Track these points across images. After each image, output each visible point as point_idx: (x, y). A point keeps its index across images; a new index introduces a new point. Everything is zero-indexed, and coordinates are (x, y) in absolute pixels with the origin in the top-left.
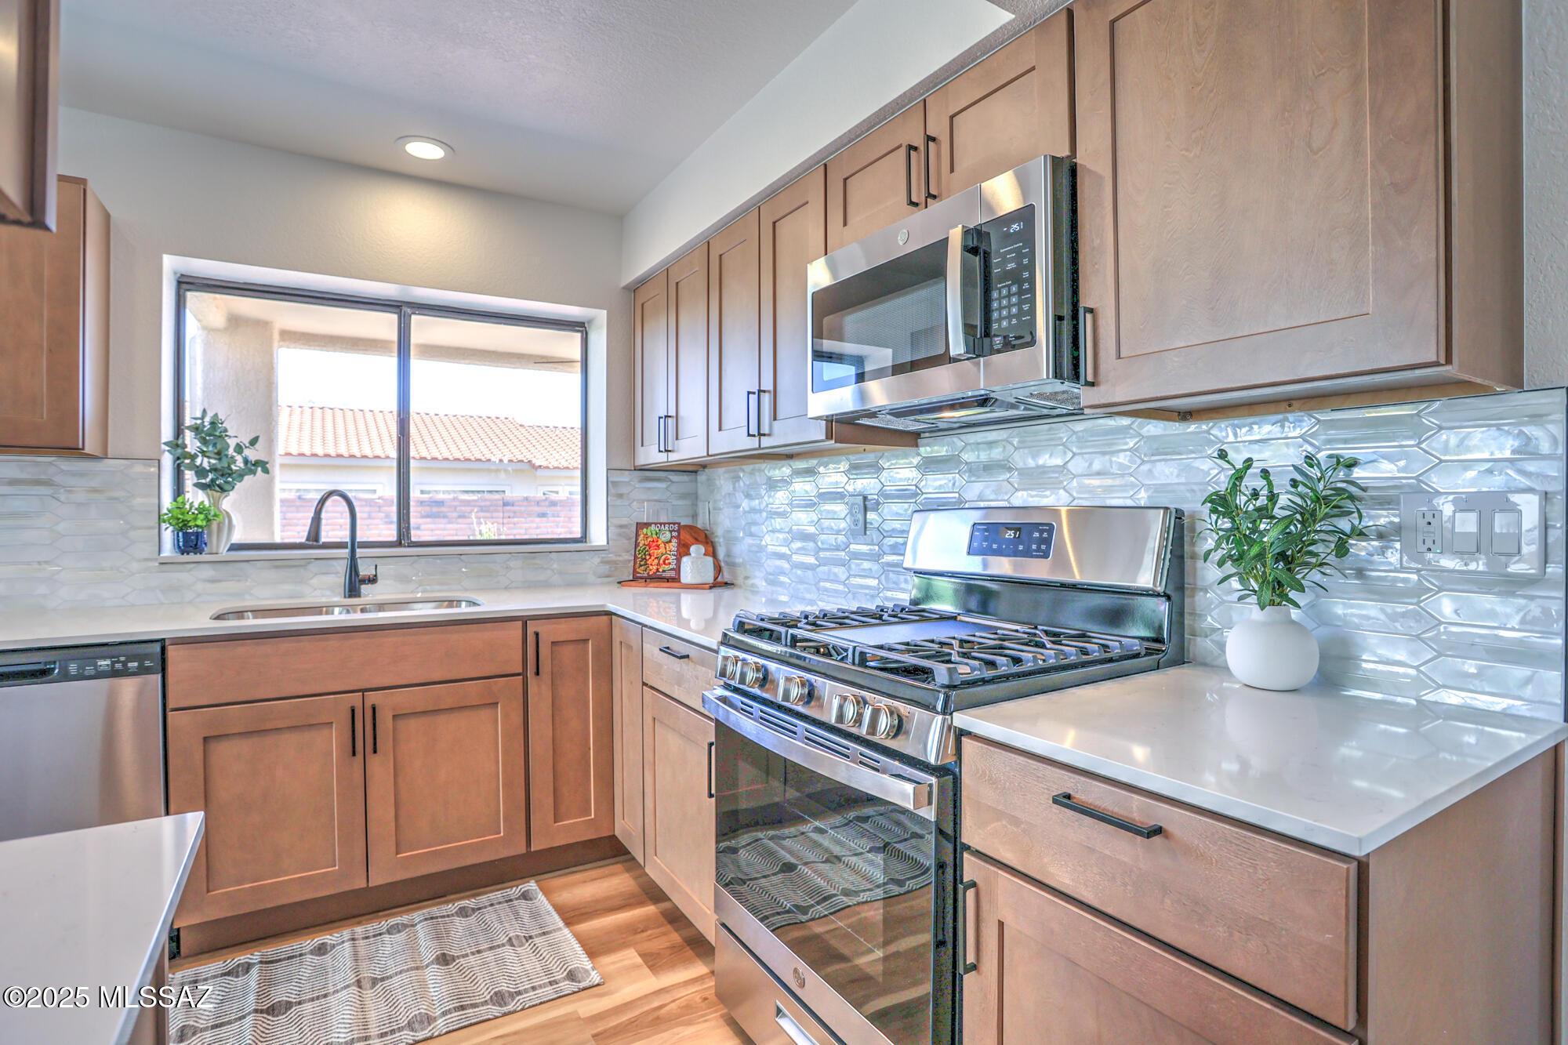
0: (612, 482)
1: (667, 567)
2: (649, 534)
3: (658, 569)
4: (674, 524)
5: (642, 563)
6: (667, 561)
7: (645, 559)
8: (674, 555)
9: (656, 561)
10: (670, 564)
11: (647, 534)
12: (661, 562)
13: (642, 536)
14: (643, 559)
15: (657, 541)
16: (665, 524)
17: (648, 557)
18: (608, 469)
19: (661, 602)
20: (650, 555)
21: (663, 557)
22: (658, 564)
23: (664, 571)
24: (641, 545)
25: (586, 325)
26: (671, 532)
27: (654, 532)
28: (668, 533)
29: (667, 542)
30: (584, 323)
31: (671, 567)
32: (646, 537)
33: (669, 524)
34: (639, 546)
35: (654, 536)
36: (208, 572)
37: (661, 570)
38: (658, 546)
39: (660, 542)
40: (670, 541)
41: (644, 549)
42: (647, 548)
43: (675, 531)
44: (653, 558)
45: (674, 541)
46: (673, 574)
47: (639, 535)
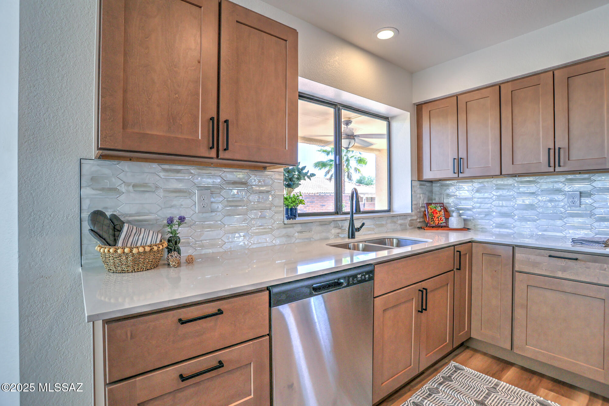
0: (413, 186)
1: (442, 222)
2: (432, 208)
3: (438, 223)
4: (441, 203)
5: (432, 220)
6: (441, 219)
7: (433, 218)
8: (444, 217)
9: (437, 219)
10: (443, 220)
11: (431, 208)
12: (439, 219)
13: (429, 209)
14: (432, 218)
15: (436, 211)
16: (437, 203)
17: (434, 218)
18: (412, 181)
19: (440, 237)
20: (434, 216)
21: (440, 218)
22: (438, 220)
23: (441, 223)
24: (430, 212)
25: (389, 119)
26: (440, 207)
27: (434, 207)
28: (439, 207)
29: (440, 211)
30: (388, 118)
31: (444, 221)
32: (431, 209)
33: (439, 203)
34: (429, 213)
35: (434, 208)
36: (299, 228)
37: (440, 223)
38: (437, 213)
39: (437, 211)
40: (441, 211)
41: (432, 214)
42: (433, 214)
43: (442, 207)
44: (436, 218)
45: (442, 210)
46: (445, 224)
47: (428, 208)
